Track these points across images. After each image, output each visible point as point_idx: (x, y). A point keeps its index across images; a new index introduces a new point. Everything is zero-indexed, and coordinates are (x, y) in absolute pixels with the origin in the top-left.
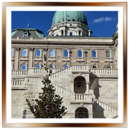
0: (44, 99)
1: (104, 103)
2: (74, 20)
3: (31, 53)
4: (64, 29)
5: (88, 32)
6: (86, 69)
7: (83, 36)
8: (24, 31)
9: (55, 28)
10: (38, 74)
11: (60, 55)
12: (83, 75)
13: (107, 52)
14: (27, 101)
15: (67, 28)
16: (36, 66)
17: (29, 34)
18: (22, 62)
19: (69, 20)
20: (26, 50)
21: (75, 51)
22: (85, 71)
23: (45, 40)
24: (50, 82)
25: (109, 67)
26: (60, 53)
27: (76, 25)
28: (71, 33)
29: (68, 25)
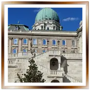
0: (30, 74)
1: (71, 77)
2: (50, 19)
3: (20, 41)
4: (43, 25)
5: (60, 27)
6: (59, 53)
7: (57, 30)
8: (16, 26)
9: (37, 24)
10: (25, 56)
11: (40, 43)
12: (56, 57)
13: (73, 41)
14: (18, 75)
15: (45, 24)
16: (23, 50)
17: (19, 28)
18: (14, 48)
19: (47, 19)
20: (17, 39)
21: (51, 41)
22: (57, 54)
23: (30, 32)
24: (34, 62)
25: (74, 52)
26: (41, 42)
27: (51, 22)
28: (48, 28)
29: (46, 22)
